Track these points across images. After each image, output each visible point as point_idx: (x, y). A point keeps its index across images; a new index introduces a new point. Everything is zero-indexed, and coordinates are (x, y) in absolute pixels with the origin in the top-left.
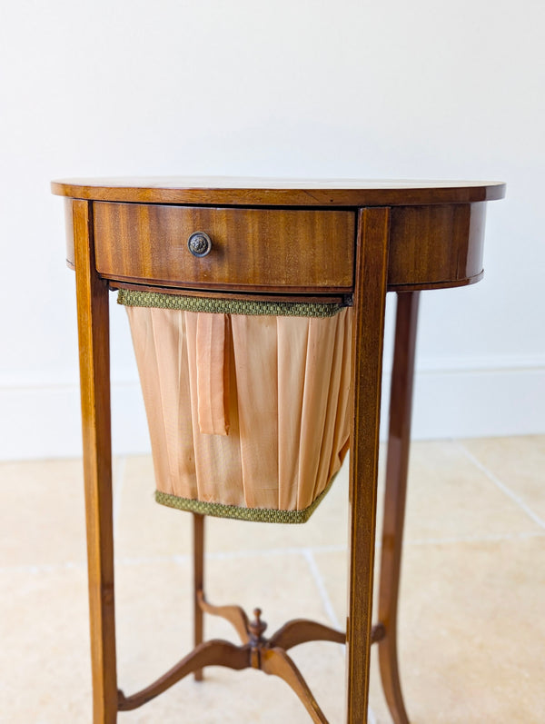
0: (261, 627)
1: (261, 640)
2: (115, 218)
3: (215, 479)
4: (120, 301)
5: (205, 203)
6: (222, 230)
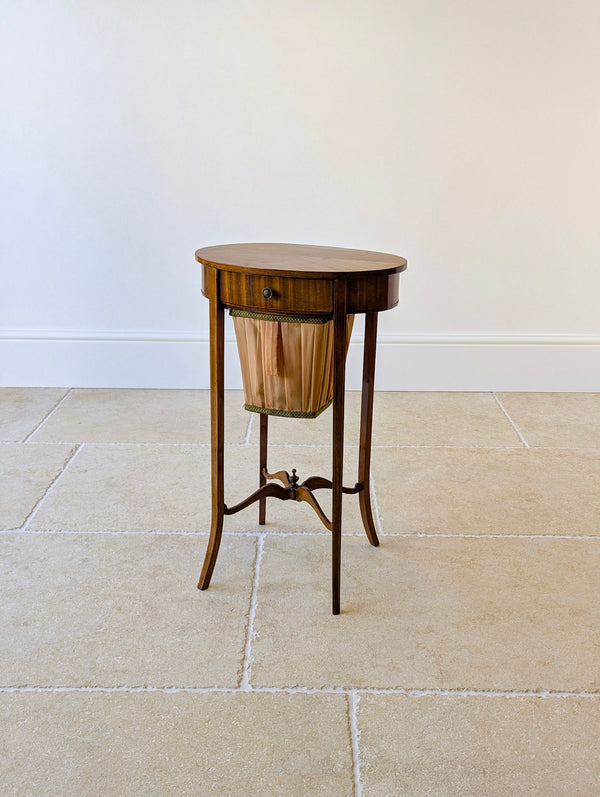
0: (295, 479)
1: (296, 486)
2: (230, 278)
3: (273, 398)
4: (230, 314)
5: (270, 275)
6: (277, 286)
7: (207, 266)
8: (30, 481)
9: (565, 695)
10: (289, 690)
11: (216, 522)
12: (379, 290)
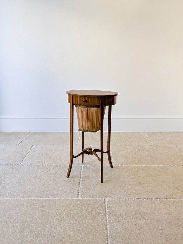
0: (91, 149)
1: (91, 151)
2: (75, 97)
3: (86, 127)
4: (75, 106)
5: (85, 96)
6: (87, 99)
7: (69, 95)
8: (21, 154)
9: (159, 199)
10: (90, 198)
11: (71, 160)
12: (111, 100)
